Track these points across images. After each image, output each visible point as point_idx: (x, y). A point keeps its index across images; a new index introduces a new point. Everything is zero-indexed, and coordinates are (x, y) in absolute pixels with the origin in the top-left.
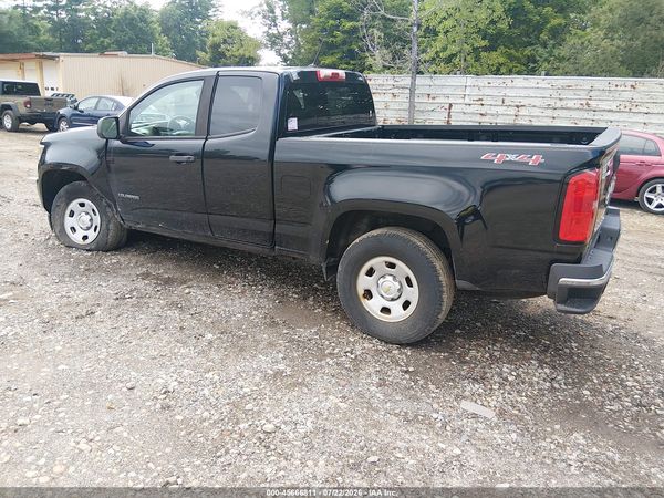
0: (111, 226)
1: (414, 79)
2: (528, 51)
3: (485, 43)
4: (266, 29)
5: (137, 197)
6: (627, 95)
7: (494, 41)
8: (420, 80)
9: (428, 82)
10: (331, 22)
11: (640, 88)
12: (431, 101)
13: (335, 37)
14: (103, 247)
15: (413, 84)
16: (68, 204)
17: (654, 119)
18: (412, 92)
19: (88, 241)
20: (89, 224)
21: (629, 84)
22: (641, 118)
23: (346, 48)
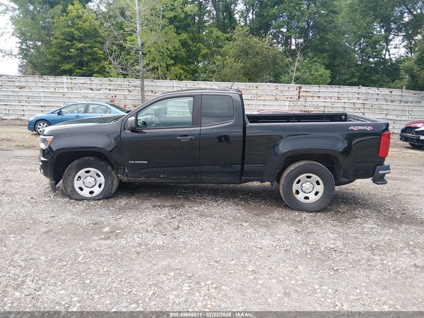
0: (115, 182)
1: (142, 81)
2: (192, 67)
3: (172, 62)
4: (19, 45)
5: (146, 162)
6: (255, 91)
7: (177, 59)
8: (147, 82)
9: (150, 83)
10: (67, 43)
11: (260, 88)
12: (153, 94)
13: (71, 52)
14: (106, 196)
15: (143, 85)
16: (77, 173)
17: (268, 103)
18: (142, 90)
19: (94, 195)
20: (94, 183)
21: (255, 86)
22: (262, 103)
23: (78, 60)
